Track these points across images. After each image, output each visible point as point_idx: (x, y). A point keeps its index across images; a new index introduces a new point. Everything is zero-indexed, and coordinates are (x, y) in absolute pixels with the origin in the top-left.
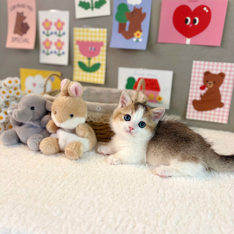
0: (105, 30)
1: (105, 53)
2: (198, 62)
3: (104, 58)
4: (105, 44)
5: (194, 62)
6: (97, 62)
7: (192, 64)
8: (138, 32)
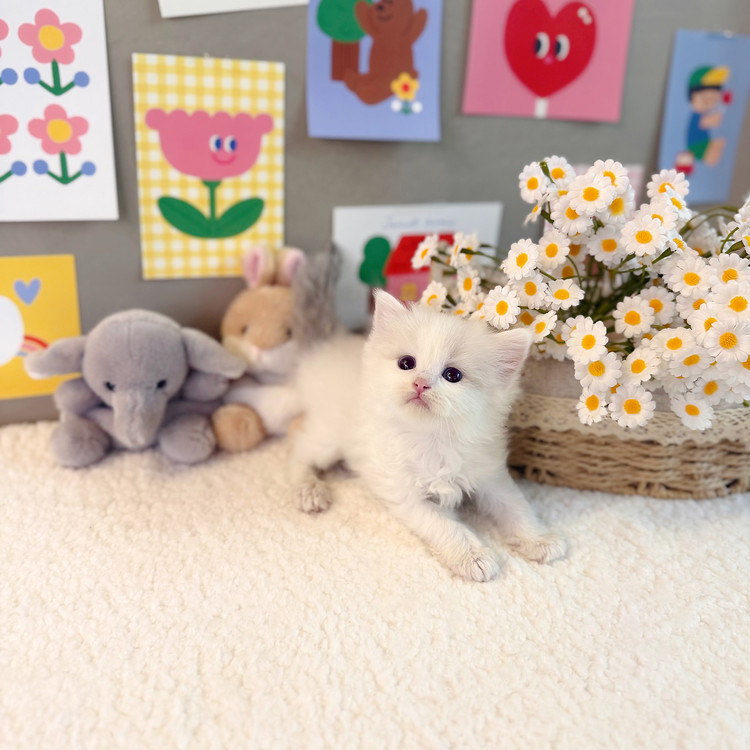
0: (279, 68)
1: (279, 160)
3: (279, 177)
4: (279, 124)
6: (246, 194)
8: (405, 78)
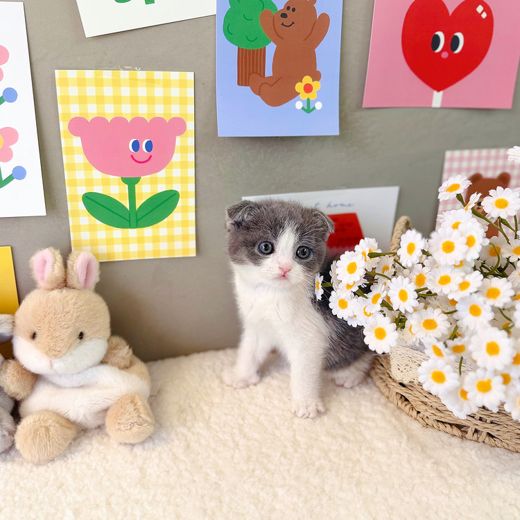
2: (457, 153)
4: (190, 126)
5: (448, 154)
6: (161, 188)
7: (443, 160)
8: (307, 79)
